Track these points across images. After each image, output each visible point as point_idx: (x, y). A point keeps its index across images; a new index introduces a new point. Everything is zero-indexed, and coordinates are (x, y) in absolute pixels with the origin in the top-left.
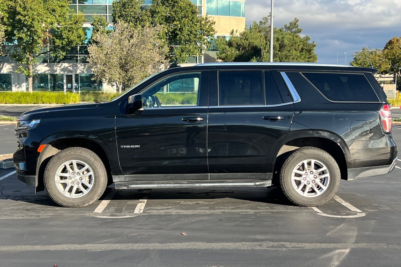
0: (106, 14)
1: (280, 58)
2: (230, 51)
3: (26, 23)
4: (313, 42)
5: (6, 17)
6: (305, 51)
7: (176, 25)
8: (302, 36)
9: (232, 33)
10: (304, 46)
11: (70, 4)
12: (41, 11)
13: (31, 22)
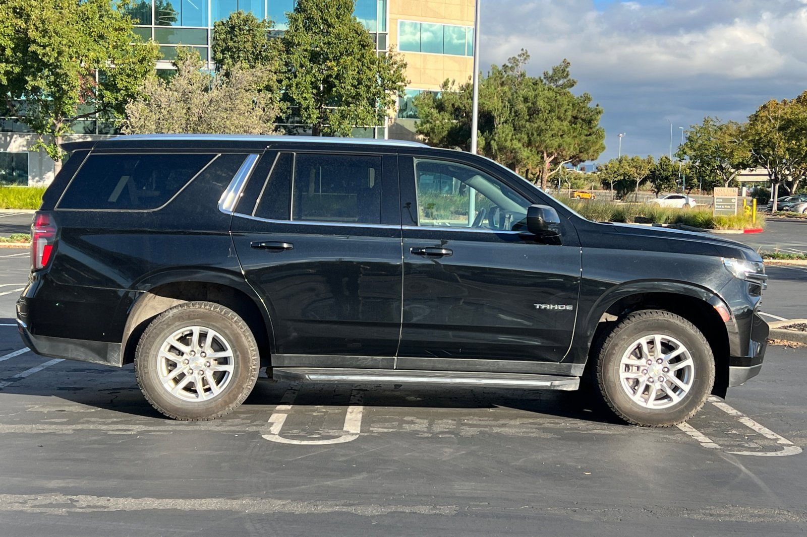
0: (207, 46)
1: (528, 134)
2: (440, 118)
3: (46, 60)
4: (597, 106)
5: (10, 47)
6: (581, 121)
7: (330, 68)
8: (575, 92)
9: (445, 84)
10: (581, 112)
11: (136, 26)
12: (77, 38)
13: (57, 59)
